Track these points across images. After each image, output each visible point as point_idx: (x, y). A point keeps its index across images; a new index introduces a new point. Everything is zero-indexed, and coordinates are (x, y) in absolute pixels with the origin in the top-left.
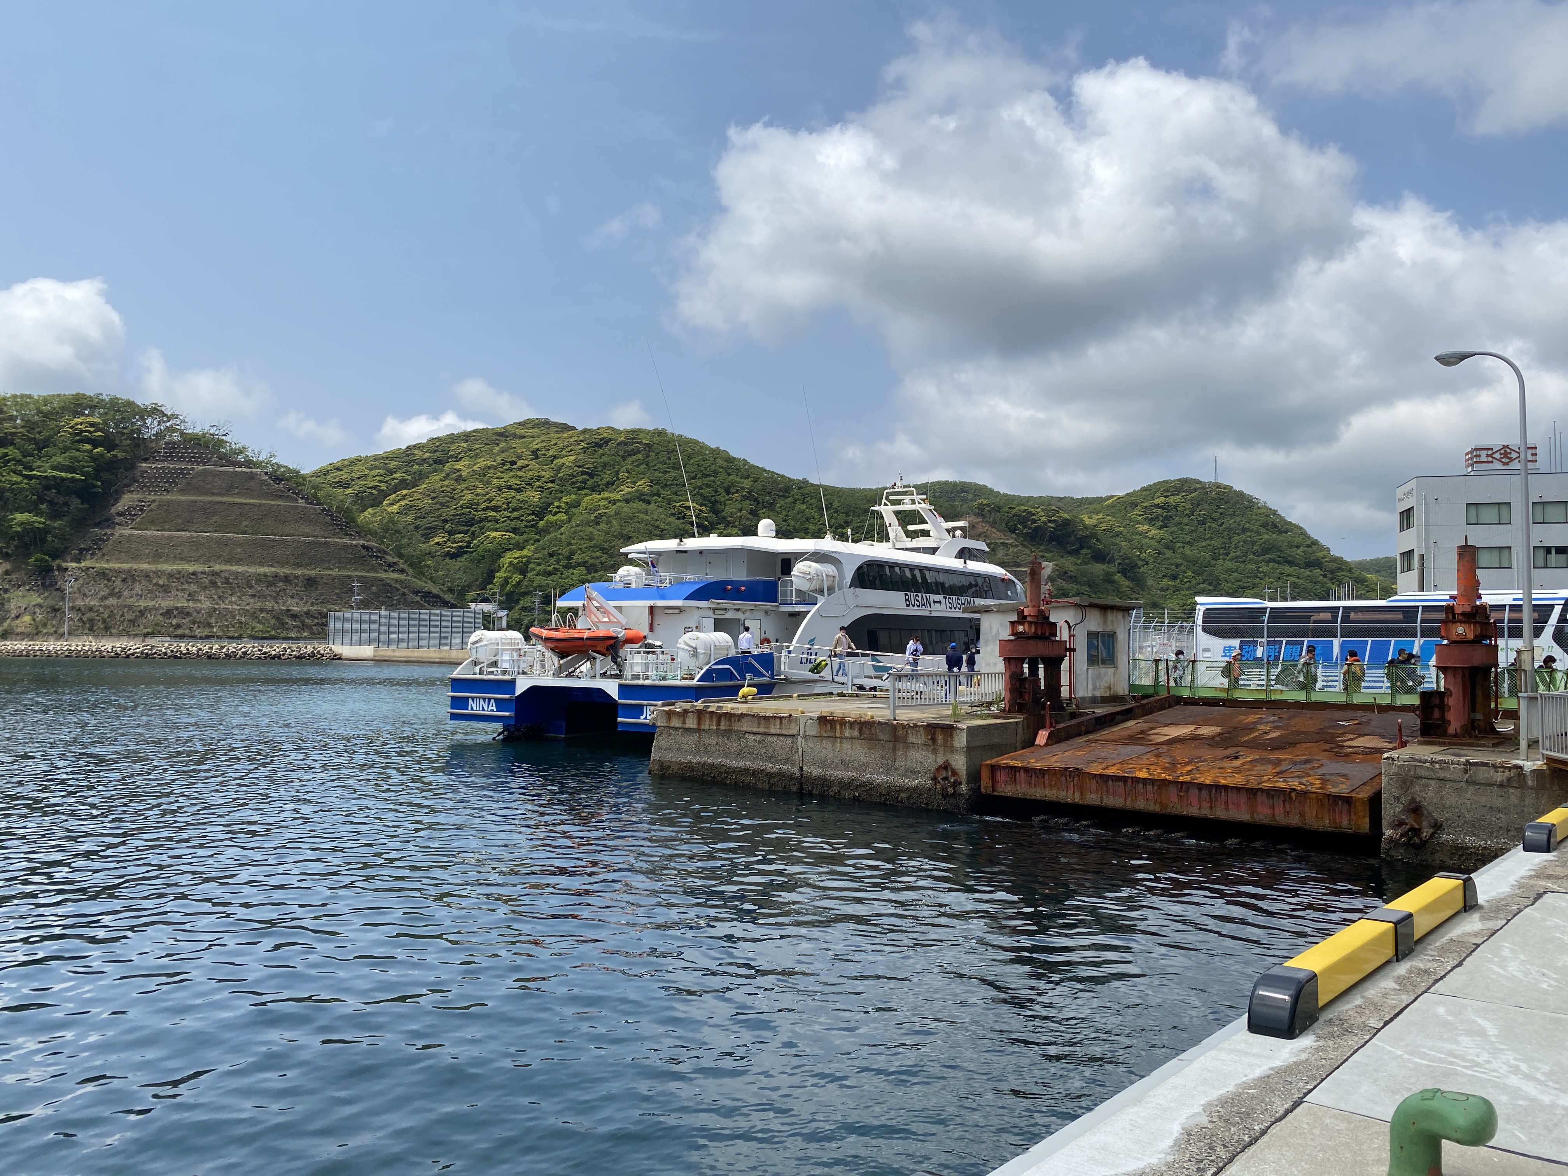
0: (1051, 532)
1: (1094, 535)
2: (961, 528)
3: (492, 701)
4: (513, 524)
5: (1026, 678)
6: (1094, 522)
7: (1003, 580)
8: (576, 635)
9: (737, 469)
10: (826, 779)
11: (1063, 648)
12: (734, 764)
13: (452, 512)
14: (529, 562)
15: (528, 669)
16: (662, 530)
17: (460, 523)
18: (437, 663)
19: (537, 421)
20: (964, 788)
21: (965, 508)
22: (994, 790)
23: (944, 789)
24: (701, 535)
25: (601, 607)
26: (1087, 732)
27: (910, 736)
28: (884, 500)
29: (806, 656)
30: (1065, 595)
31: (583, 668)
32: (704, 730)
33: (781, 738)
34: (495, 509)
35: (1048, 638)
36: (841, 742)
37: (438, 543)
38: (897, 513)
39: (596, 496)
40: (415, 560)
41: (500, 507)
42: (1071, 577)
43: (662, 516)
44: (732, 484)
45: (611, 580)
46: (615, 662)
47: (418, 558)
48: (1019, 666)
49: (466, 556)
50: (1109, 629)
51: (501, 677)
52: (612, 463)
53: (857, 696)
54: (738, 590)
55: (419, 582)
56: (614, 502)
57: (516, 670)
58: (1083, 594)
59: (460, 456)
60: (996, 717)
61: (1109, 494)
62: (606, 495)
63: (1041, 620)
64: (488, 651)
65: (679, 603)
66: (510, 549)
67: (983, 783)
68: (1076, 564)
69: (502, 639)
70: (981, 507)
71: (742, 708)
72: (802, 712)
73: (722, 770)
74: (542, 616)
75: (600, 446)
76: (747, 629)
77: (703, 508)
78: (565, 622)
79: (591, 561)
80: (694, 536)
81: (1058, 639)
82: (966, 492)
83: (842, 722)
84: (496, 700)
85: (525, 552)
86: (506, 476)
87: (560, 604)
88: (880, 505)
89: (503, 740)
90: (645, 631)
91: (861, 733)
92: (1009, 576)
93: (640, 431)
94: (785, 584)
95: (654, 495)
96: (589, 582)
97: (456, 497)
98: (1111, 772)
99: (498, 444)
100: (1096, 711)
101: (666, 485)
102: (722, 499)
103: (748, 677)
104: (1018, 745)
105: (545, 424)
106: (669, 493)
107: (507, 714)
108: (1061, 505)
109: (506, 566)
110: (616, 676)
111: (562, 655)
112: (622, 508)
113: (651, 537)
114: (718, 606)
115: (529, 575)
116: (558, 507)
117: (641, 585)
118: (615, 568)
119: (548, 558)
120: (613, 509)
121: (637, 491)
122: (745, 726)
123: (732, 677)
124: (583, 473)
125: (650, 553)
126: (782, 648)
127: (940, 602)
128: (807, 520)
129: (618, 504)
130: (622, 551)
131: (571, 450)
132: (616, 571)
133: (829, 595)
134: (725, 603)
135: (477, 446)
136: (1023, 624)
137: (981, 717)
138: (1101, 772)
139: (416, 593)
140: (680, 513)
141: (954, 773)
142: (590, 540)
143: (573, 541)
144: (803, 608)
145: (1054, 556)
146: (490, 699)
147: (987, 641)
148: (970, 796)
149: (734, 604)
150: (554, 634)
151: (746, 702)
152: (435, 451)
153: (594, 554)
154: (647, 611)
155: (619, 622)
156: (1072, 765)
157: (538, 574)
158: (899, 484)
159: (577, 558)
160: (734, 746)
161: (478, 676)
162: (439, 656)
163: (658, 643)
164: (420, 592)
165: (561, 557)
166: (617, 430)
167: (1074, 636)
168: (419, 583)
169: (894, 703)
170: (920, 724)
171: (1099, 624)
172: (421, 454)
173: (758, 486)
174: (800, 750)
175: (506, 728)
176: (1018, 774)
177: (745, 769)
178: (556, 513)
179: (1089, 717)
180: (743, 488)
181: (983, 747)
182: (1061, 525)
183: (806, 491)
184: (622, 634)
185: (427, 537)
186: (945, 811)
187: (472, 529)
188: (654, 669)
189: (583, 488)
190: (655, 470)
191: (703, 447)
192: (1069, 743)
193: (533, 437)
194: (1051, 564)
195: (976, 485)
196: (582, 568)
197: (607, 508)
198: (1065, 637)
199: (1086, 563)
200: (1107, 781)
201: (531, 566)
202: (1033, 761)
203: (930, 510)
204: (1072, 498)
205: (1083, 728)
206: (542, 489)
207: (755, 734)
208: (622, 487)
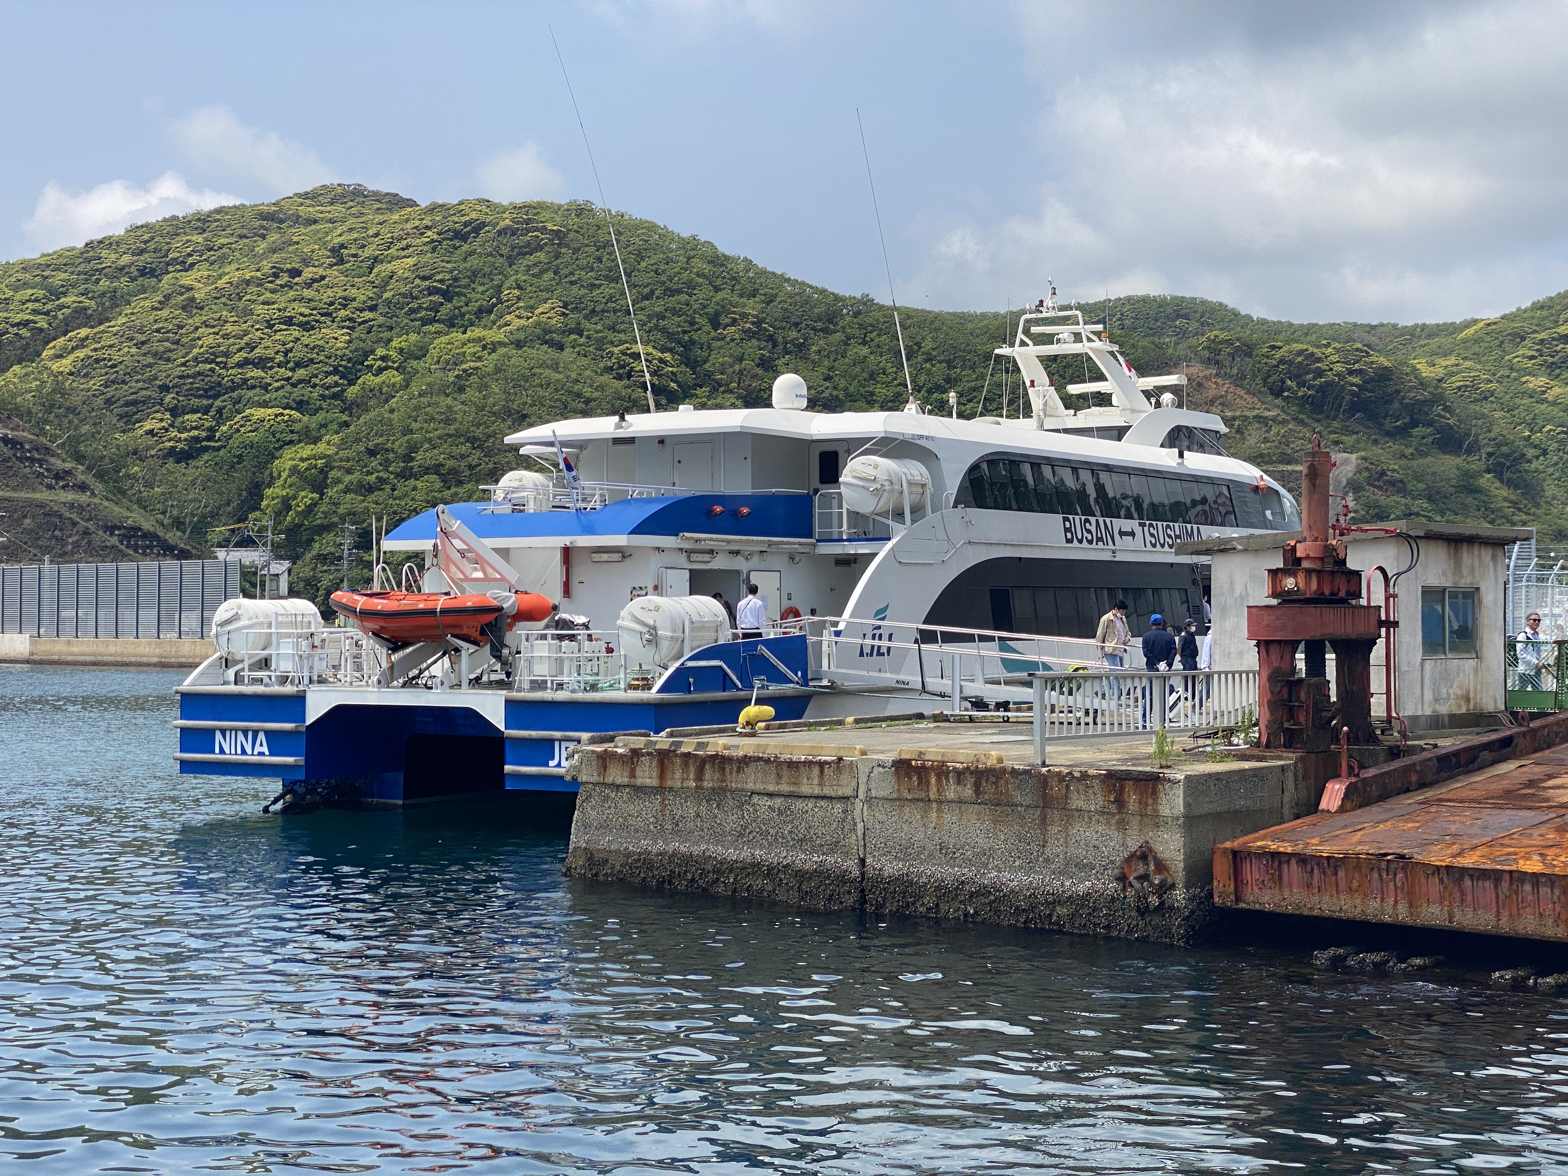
0: (1354, 394)
1: (1438, 399)
2: (1174, 389)
3: (261, 736)
4: (297, 393)
5: (1301, 680)
6: (1440, 372)
7: (1256, 489)
8: (421, 606)
9: (734, 278)
10: (911, 883)
11: (1374, 621)
12: (732, 854)
13: (177, 372)
14: (329, 466)
15: (328, 674)
16: (588, 401)
17: (192, 393)
18: (155, 665)
19: (339, 190)
20: (1179, 895)
21: (1182, 349)
22: (1238, 899)
23: (1141, 897)
24: (659, 407)
25: (470, 550)
26: (1422, 785)
27: (1074, 795)
28: (1020, 336)
29: (871, 642)
30: (1382, 517)
31: (436, 670)
32: (671, 789)
33: (822, 803)
34: (262, 363)
35: (1343, 601)
36: (939, 810)
37: (151, 432)
38: (1048, 362)
39: (457, 336)
40: (107, 465)
41: (272, 359)
42: (1392, 483)
43: (587, 373)
44: (722, 309)
45: (486, 496)
46: (498, 657)
47: (112, 461)
48: (1287, 657)
49: (206, 457)
50: (1465, 582)
51: (277, 689)
52: (487, 270)
53: (971, 719)
54: (735, 514)
55: (117, 509)
56: (494, 347)
57: (306, 674)
58: (1417, 514)
59: (190, 260)
60: (1243, 757)
61: (1469, 317)
62: (476, 332)
63: (1329, 567)
64: (251, 637)
65: (621, 540)
66: (291, 442)
67: (1217, 886)
68: (1403, 456)
69: (277, 614)
70: (1214, 347)
71: (744, 746)
72: (864, 753)
73: (709, 867)
74: (356, 572)
75: (464, 238)
76: (753, 590)
77: (667, 356)
78: (399, 585)
79: (450, 463)
80: (648, 411)
81: (1363, 602)
82: (1186, 317)
83: (942, 770)
84: (269, 733)
85: (321, 447)
86: (281, 299)
87: (387, 545)
88: (1012, 345)
89: (284, 810)
90: (555, 596)
91: (977, 791)
92: (1269, 481)
93: (540, 206)
94: (827, 500)
95: (571, 332)
96: (446, 503)
97: (184, 340)
98: (1468, 861)
99: (263, 237)
100: (1441, 742)
101: (593, 311)
102: (704, 339)
103: (757, 684)
104: (1286, 811)
105: (357, 194)
106: (599, 327)
107: (290, 760)
108: (1374, 340)
109: (284, 475)
110: (500, 684)
111: (395, 645)
112: (510, 358)
113: (565, 412)
114: (697, 546)
115: (330, 492)
116: (383, 358)
117: (546, 508)
118: (495, 476)
119: (365, 457)
120: (490, 361)
121: (538, 324)
122: (751, 780)
123: (726, 683)
124: (432, 291)
125: (564, 444)
126: (822, 625)
127: (1132, 534)
128: (872, 376)
129: (502, 351)
130: (509, 439)
131: (408, 247)
132: (497, 481)
133: (914, 521)
134: (708, 539)
135: (222, 241)
136: (1294, 574)
137: (1212, 757)
138: (1448, 861)
139: (110, 529)
140: (623, 367)
141: (1161, 866)
142: (448, 421)
143: (414, 425)
144: (863, 548)
145: (1358, 441)
146: (256, 733)
147: (1224, 610)
148: (1192, 912)
149: (729, 542)
150: (379, 604)
151: (753, 735)
152: (142, 252)
153: (456, 451)
154: (558, 557)
155: (503, 579)
156: (1392, 847)
157: (347, 491)
158: (1049, 303)
159: (420, 458)
160: (731, 820)
161: (232, 688)
162: (157, 651)
163: (580, 619)
164: (119, 529)
165: (391, 456)
166: (496, 206)
167: (1395, 596)
168: (116, 511)
169: (1043, 733)
170: (1092, 772)
171: (1444, 574)
172: (113, 256)
173: (775, 309)
174: (860, 826)
175: (289, 788)
176: (1285, 867)
177: (753, 865)
178: (381, 370)
179: (1426, 755)
180: (744, 316)
181: (1217, 816)
182: (1372, 380)
183: (869, 320)
184: (510, 602)
185: (129, 420)
186: (1142, 940)
187: (218, 403)
188: (574, 669)
189: (432, 321)
190: (572, 283)
191: (665, 235)
192: (1387, 806)
193: (331, 221)
194: (1354, 457)
195: (1204, 302)
196: (433, 477)
197: (480, 359)
198: (1378, 598)
199: (1424, 455)
200: (1461, 879)
201: (333, 474)
202: (1315, 841)
203: (1112, 353)
204: (1395, 326)
205: (1414, 778)
206: (351, 324)
207: (770, 795)
208: (508, 318)
